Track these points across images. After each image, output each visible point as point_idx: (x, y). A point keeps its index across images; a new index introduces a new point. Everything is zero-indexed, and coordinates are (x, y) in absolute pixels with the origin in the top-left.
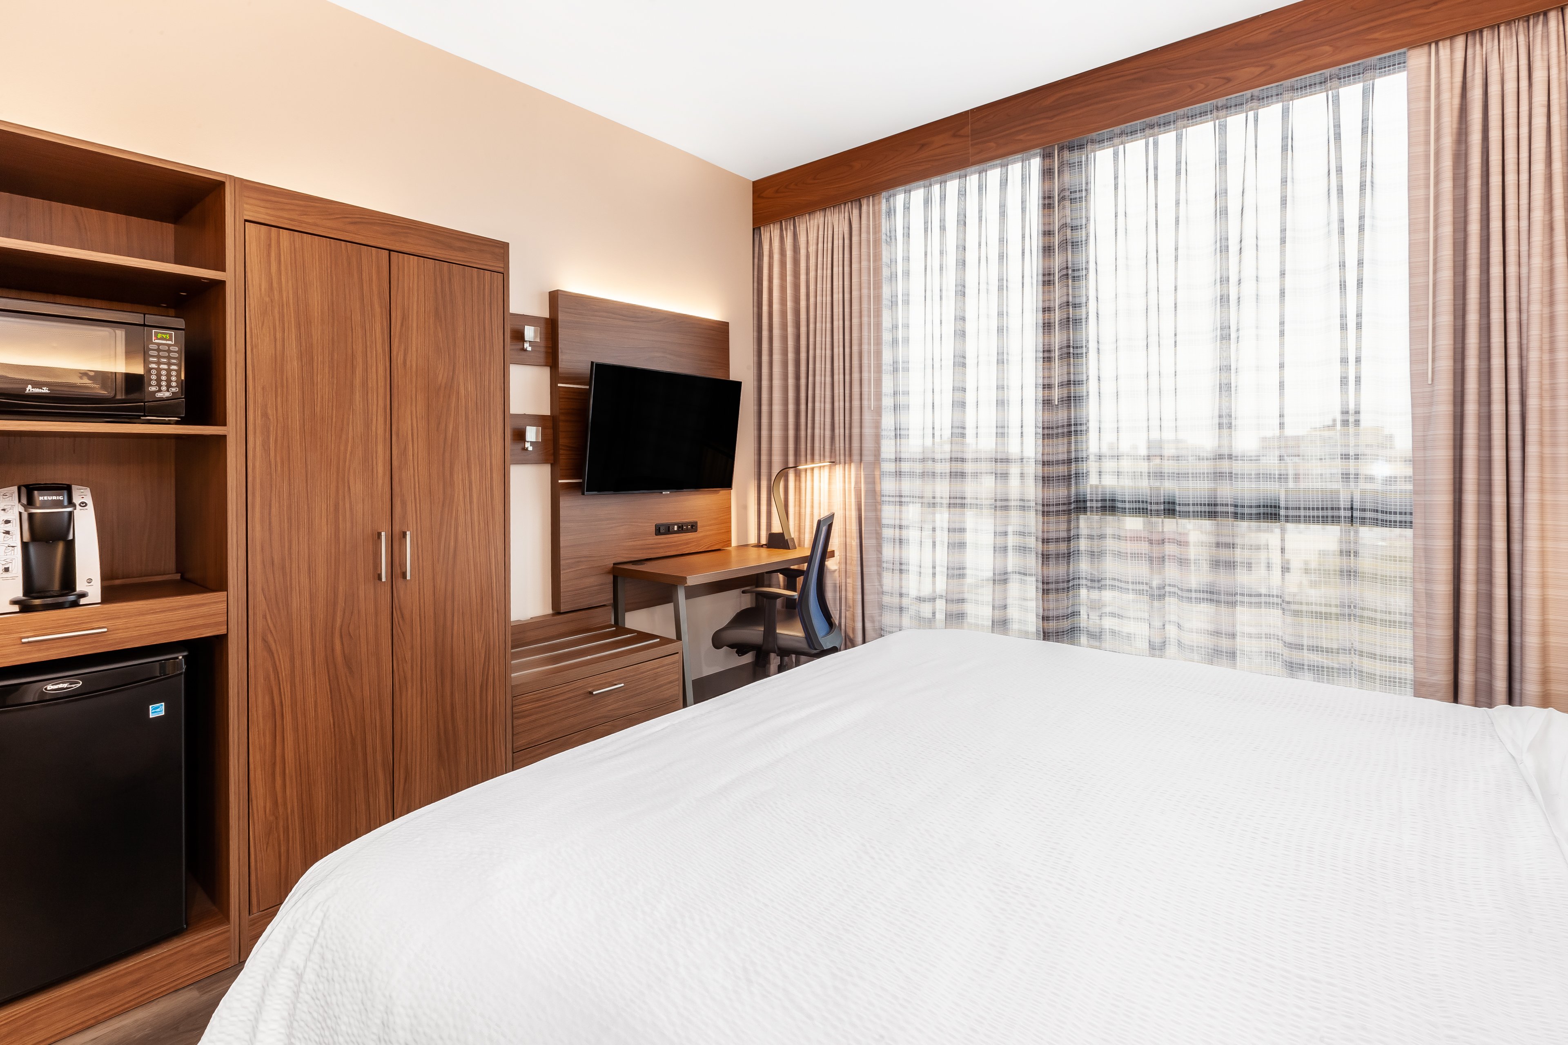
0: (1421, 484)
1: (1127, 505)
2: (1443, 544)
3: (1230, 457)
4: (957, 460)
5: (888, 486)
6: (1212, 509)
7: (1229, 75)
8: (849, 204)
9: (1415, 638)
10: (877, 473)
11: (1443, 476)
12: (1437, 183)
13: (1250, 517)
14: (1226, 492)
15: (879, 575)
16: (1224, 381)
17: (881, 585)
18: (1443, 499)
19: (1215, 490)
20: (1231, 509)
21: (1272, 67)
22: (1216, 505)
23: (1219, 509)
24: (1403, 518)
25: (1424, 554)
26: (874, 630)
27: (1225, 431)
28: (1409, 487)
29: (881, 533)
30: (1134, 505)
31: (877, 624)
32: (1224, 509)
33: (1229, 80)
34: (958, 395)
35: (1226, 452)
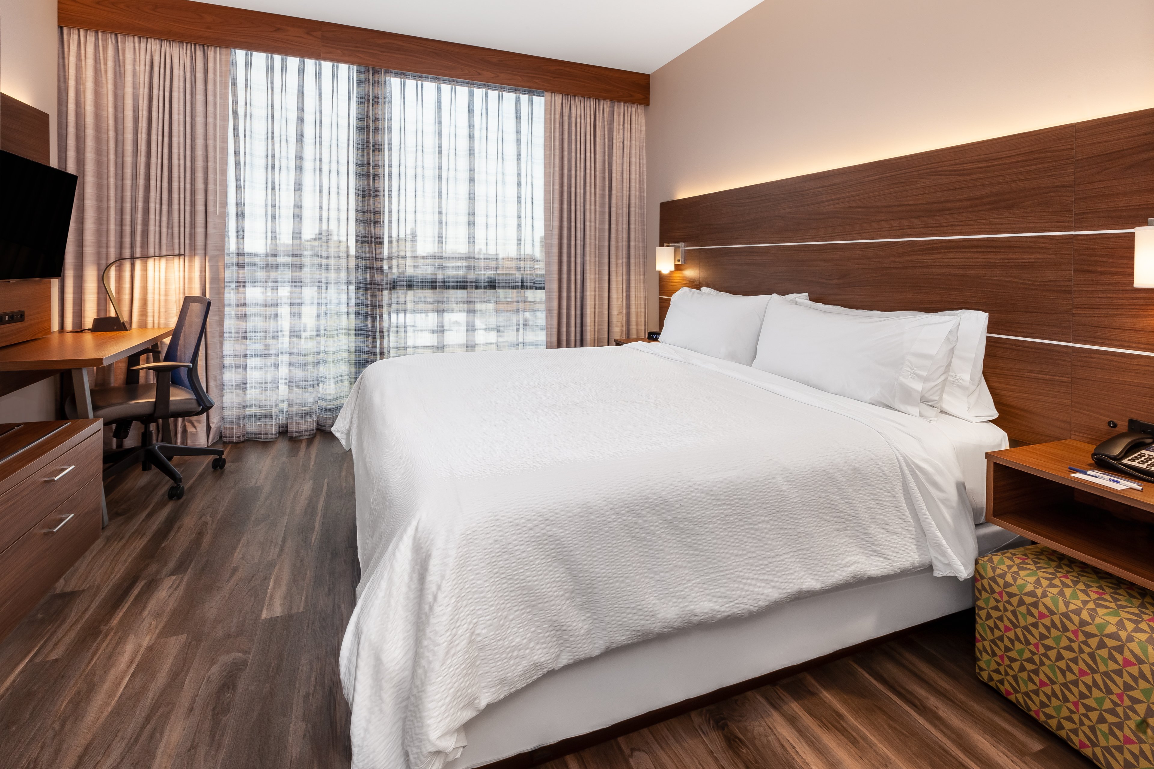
0: (548, 271)
1: (419, 284)
2: (555, 295)
3: (474, 258)
4: (296, 255)
5: (230, 274)
6: (465, 284)
7: (480, 71)
8: (185, 44)
9: (547, 334)
10: (221, 264)
11: (555, 268)
12: (554, 150)
13: (484, 287)
14: (471, 276)
15: (221, 344)
16: (471, 220)
17: (222, 351)
18: (555, 277)
19: (466, 274)
20: (474, 284)
21: (498, 76)
22: (467, 282)
23: (468, 284)
24: (541, 285)
25: (549, 299)
26: (216, 386)
27: (471, 245)
28: (544, 272)
29: (224, 311)
30: (423, 284)
31: (219, 382)
32: (471, 284)
33: (480, 74)
34: (297, 210)
35: (472, 255)
